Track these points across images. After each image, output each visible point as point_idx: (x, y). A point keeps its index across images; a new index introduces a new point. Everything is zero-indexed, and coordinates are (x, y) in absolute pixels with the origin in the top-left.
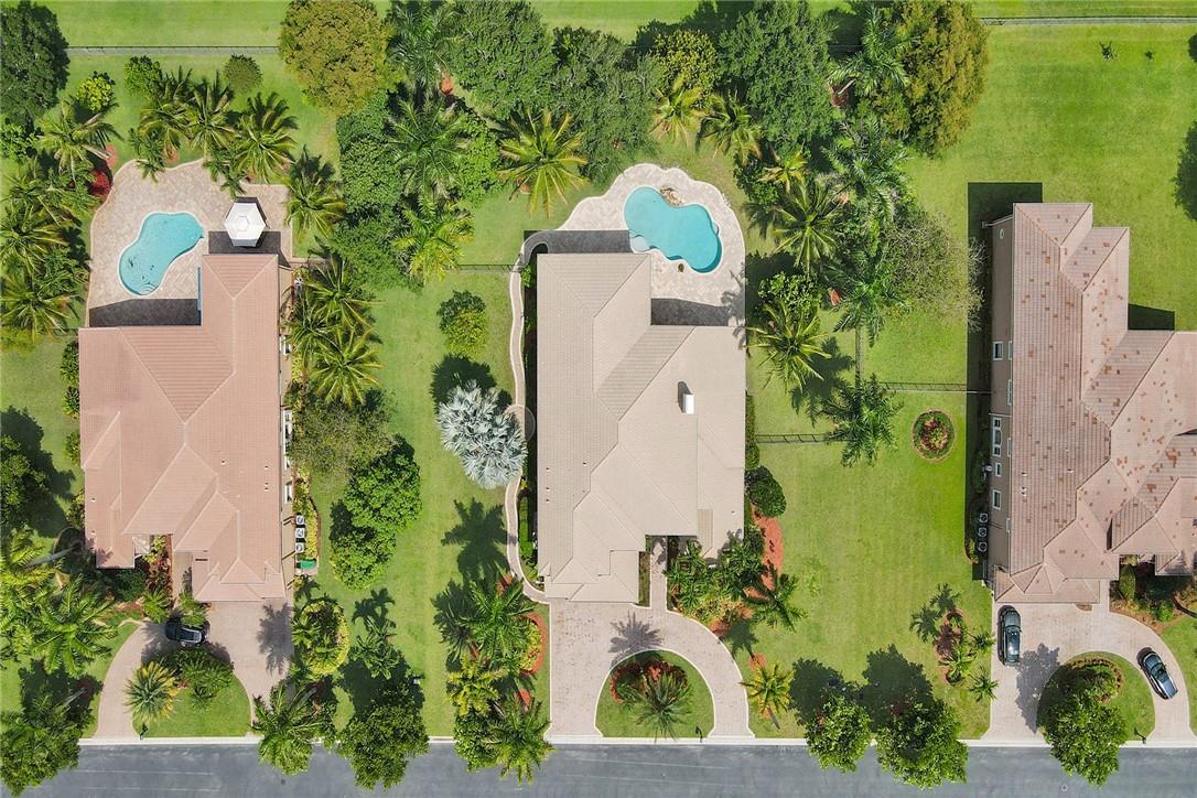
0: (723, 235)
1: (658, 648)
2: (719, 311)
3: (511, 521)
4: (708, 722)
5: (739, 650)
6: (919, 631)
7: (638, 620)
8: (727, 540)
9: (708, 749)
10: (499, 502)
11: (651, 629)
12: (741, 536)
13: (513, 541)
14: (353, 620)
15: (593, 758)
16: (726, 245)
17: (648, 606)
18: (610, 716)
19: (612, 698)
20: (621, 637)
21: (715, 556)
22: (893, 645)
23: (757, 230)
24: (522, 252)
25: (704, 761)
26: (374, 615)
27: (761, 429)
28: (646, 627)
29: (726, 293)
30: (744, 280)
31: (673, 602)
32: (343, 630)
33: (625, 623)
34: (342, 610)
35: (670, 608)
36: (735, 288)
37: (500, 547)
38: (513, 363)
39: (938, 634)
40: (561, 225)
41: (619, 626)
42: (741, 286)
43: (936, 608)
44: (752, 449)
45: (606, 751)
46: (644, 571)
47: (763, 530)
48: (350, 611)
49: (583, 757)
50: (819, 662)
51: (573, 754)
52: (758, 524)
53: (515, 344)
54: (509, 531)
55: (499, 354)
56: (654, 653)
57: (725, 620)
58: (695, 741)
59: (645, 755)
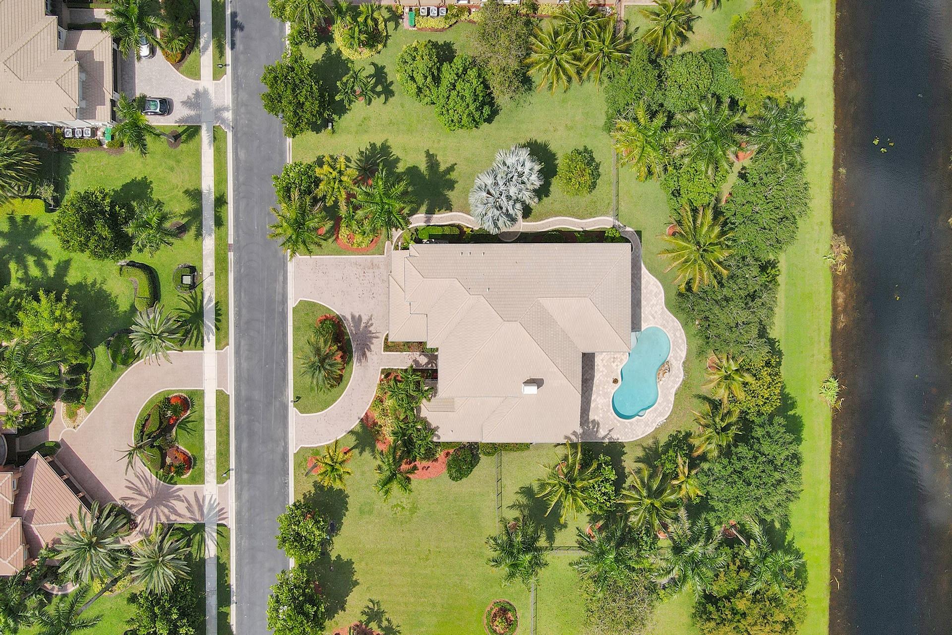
0: (637, 421)
1: (355, 360)
2: (586, 417)
3: (442, 218)
4: (304, 408)
5: (354, 438)
6: (368, 607)
7: (374, 340)
8: (433, 426)
9: (285, 408)
10: (454, 207)
11: (368, 353)
12: (435, 439)
13: (428, 220)
14: (373, 64)
15: (278, 298)
16: (631, 424)
17: (385, 351)
18: (307, 314)
19: (320, 316)
20: (363, 325)
21: (422, 415)
22: (358, 584)
23: (641, 453)
24: (628, 229)
25: (277, 404)
26: (376, 85)
27: (507, 457)
28: (369, 349)
29: (598, 424)
30: (607, 441)
31: (387, 373)
32: (366, 52)
33: (371, 329)
34: (379, 52)
35: (383, 371)
36: (602, 433)
37: (424, 208)
38: (551, 220)
39: (367, 625)
40: (646, 267)
41: (370, 322)
42: (603, 438)
43: (385, 623)
44: (495, 449)
45: (283, 309)
46: (408, 346)
47: (436, 460)
48: (379, 60)
49: (279, 288)
50: (347, 513)
51: (281, 278)
52: (440, 454)
53: (564, 222)
54: (435, 216)
55: (557, 206)
56: (351, 357)
57: (375, 424)
58: (291, 397)
59: (281, 347)
